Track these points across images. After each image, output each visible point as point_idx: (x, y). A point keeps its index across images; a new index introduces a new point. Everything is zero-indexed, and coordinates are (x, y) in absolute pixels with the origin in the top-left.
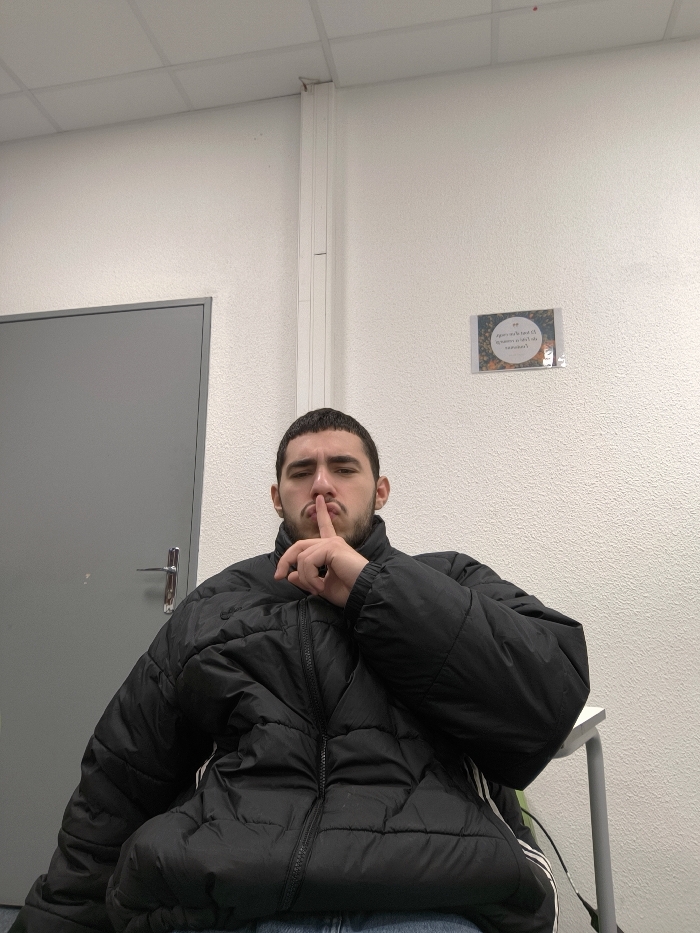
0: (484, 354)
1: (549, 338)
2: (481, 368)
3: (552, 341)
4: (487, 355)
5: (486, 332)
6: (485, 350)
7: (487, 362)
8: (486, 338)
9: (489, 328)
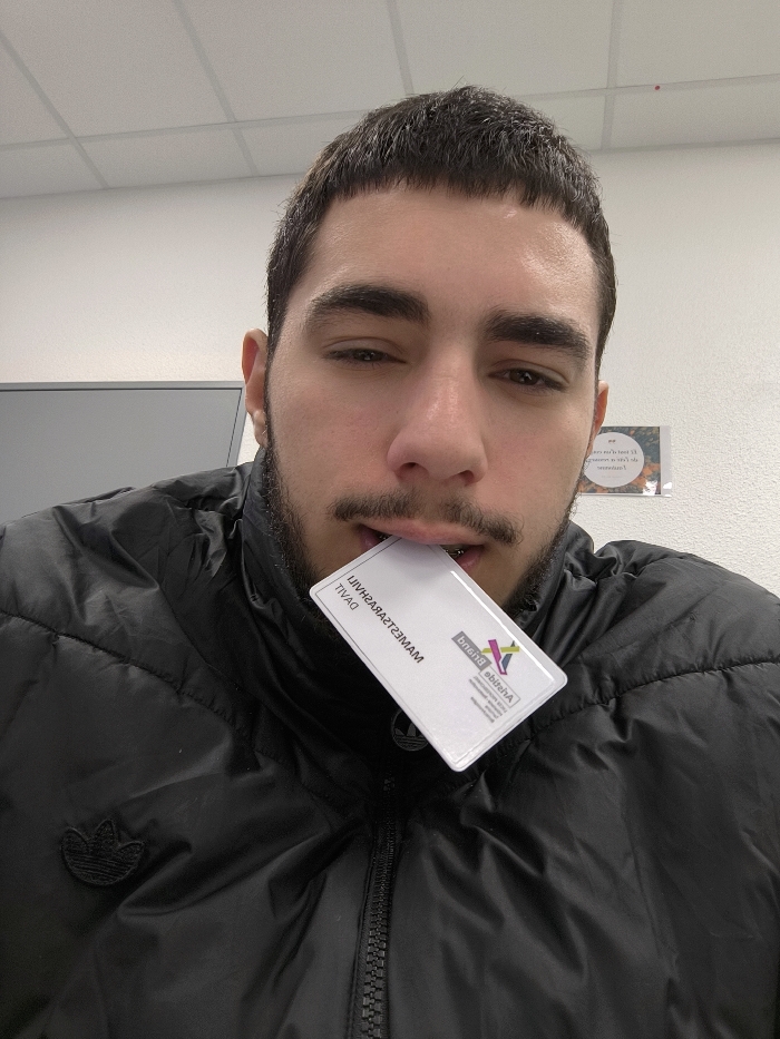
1: (652, 460)
3: (656, 465)
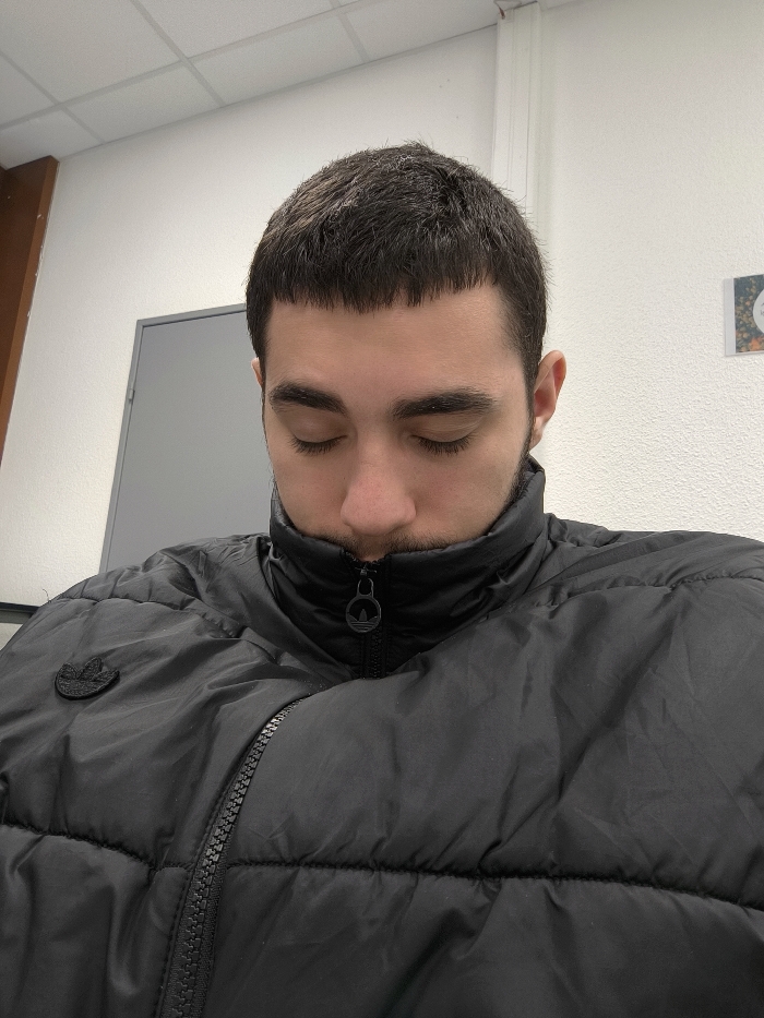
0: (743, 329)
2: (739, 349)
4: (748, 330)
5: (745, 300)
6: (744, 325)
7: (747, 341)
8: (746, 308)
9: (751, 294)
